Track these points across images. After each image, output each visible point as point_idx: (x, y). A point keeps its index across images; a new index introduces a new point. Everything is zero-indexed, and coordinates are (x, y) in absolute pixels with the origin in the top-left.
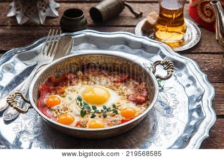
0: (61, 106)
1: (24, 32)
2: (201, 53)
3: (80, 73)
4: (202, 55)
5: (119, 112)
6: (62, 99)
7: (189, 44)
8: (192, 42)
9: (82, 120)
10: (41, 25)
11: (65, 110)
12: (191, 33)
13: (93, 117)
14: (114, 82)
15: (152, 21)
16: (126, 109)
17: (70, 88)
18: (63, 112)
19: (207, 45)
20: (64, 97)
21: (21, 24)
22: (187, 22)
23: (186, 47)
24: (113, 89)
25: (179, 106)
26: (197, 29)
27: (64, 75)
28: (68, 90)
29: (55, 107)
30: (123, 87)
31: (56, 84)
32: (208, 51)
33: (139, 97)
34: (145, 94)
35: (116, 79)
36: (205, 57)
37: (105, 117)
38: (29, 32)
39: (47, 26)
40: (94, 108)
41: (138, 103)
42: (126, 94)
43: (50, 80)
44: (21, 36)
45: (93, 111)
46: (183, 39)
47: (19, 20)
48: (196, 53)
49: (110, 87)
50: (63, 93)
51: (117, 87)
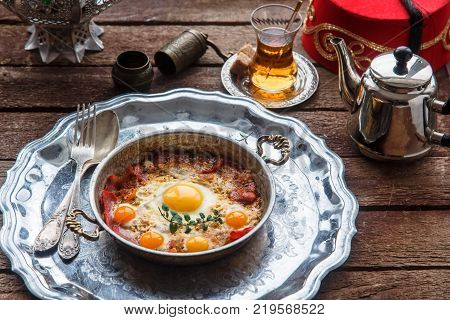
0: (137, 220)
1: (54, 76)
2: (319, 109)
3: (148, 164)
4: (320, 112)
5: (223, 219)
6: (135, 208)
7: (301, 96)
8: (305, 92)
9: (174, 238)
10: (77, 64)
11: (145, 226)
12: (304, 77)
13: (188, 231)
14: (204, 173)
15: (247, 60)
16: (231, 214)
17: (141, 190)
18: (143, 229)
19: (327, 96)
20: (137, 205)
21: (48, 62)
22: (297, 57)
23: (297, 100)
24: (205, 185)
26: (313, 70)
27: (128, 170)
28: (140, 193)
29: (130, 223)
30: (217, 179)
31: (119, 186)
32: (328, 106)
33: (245, 194)
34: (252, 187)
35: (203, 169)
36: (322, 116)
37: (205, 229)
38: (60, 76)
40: (187, 218)
41: (246, 202)
42: (225, 190)
43: (109, 180)
44: (48, 82)
45: (184, 222)
46: (293, 88)
48: (310, 110)
49: (200, 182)
50: (133, 199)
51: (210, 180)
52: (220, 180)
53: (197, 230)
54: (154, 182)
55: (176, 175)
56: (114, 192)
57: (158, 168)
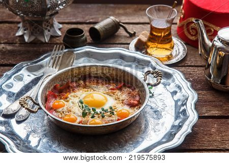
0: (65, 109)
1: (32, 49)
2: (187, 66)
3: (82, 82)
4: (188, 67)
5: (115, 113)
6: (66, 103)
7: (177, 58)
8: (179, 56)
9: (84, 119)
10: (46, 43)
11: (68, 112)
12: (179, 49)
13: (93, 117)
14: (111, 89)
15: (144, 39)
16: (121, 111)
17: (72, 94)
18: (67, 113)
19: (192, 59)
20: (67, 101)
21: (28, 42)
22: (175, 40)
23: (174, 61)
24: (110, 95)
25: (166, 109)
26: (183, 46)
27: (68, 83)
28: (71, 96)
29: (60, 110)
30: (118, 93)
31: (61, 92)
32: (193, 64)
33: (132, 101)
34: (137, 98)
35: (111, 87)
36: (190, 70)
37: (103, 117)
38: (35, 49)
39: (51, 44)
40: (94, 110)
41: (132, 106)
42: (121, 99)
43: (55, 87)
44: (29, 52)
45: (93, 112)
46: (171, 54)
47: (26, 38)
48: (182, 66)
49: (108, 94)
50: (66, 98)
51: (114, 93)
52: (120, 94)
53: (99, 117)
54: (81, 91)
55: (95, 89)
56: (56, 94)
57: (86, 85)
